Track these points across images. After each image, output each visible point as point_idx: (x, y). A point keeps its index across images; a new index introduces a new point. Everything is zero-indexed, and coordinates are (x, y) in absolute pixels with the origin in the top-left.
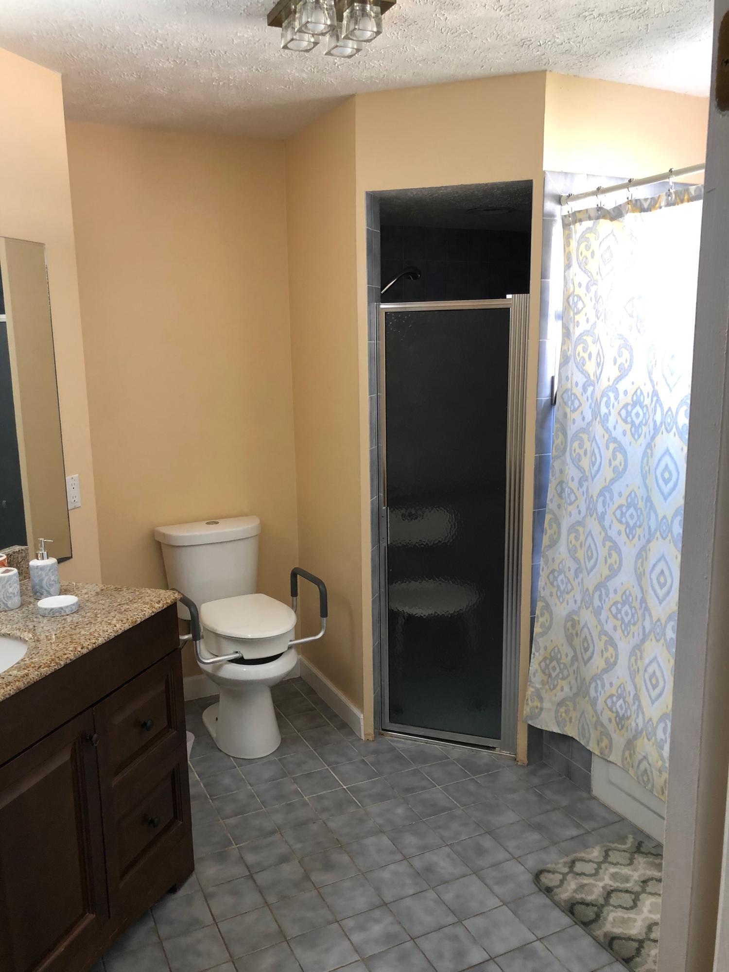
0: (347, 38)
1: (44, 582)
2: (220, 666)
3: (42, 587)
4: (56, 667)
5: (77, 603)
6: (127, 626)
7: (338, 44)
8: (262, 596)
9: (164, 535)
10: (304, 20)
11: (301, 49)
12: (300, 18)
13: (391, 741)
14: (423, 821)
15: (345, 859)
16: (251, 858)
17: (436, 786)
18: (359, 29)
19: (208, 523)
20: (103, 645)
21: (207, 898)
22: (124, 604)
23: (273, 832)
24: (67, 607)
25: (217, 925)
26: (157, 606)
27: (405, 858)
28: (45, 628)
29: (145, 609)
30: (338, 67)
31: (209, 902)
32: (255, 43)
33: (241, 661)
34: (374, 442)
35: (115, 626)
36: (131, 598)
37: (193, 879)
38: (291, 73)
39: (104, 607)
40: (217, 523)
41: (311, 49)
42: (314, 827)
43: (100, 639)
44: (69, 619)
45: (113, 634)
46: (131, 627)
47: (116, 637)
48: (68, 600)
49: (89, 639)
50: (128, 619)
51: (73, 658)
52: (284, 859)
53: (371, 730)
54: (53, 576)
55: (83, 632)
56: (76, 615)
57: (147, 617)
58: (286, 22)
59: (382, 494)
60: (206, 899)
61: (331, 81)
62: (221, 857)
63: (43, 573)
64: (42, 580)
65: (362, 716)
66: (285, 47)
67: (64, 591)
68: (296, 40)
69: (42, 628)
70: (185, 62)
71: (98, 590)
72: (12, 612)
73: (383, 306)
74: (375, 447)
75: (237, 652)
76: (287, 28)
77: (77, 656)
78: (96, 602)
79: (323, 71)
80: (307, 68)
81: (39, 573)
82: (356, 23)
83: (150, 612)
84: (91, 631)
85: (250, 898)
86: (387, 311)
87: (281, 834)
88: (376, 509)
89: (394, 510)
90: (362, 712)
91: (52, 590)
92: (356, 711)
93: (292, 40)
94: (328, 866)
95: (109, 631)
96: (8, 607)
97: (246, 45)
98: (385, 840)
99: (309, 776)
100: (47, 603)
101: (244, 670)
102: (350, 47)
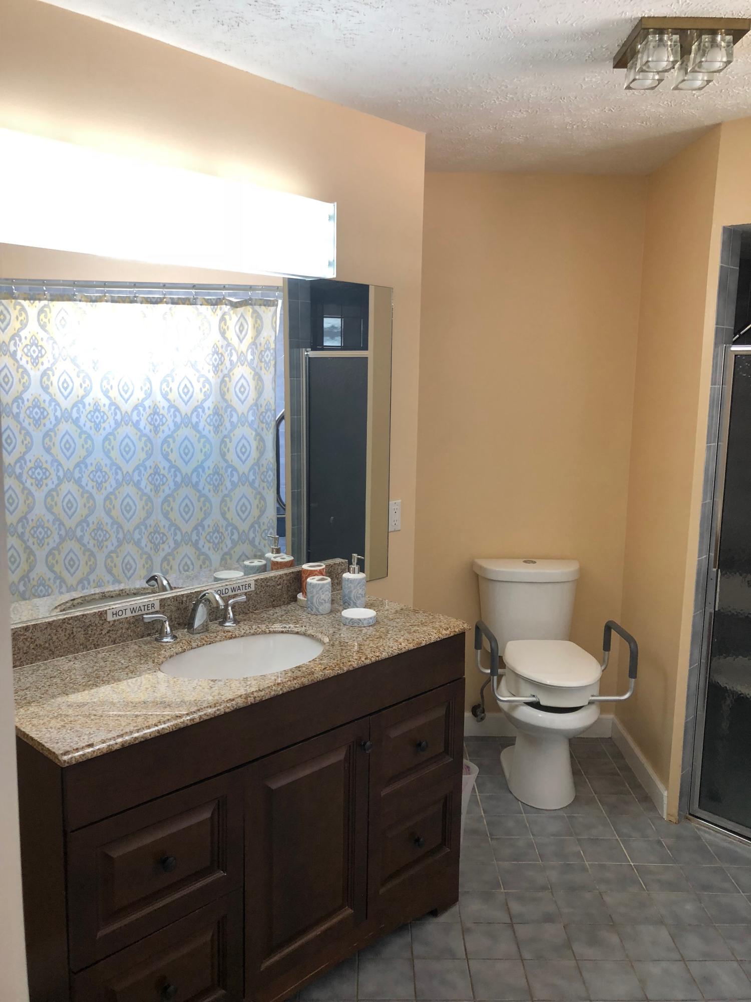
0: (693, 71)
1: (353, 594)
2: (517, 706)
3: (350, 598)
4: (339, 672)
5: (374, 617)
6: (411, 646)
7: (686, 78)
8: (572, 645)
9: (481, 567)
10: (645, 60)
11: (646, 87)
12: (642, 57)
13: (697, 828)
14: (715, 926)
15: (614, 939)
16: (515, 907)
17: (740, 893)
18: (706, 61)
19: (525, 562)
20: (386, 659)
21: (465, 931)
22: (415, 625)
23: (544, 888)
24: (365, 619)
25: (468, 962)
26: (444, 632)
27: (683, 959)
28: (342, 635)
29: (432, 633)
30: (697, 97)
31: (465, 936)
32: (604, 86)
33: (536, 705)
34: (709, 495)
35: (401, 644)
36: (424, 621)
37: (455, 909)
38: (646, 110)
39: (397, 625)
40: (535, 562)
41: (656, 86)
42: (588, 895)
43: (384, 653)
44: (365, 630)
45: (396, 651)
46: (415, 647)
47: (399, 655)
48: (368, 614)
49: (374, 652)
50: (414, 640)
51: (355, 666)
52: (549, 918)
53: (675, 811)
54: (361, 590)
55: (371, 645)
56: (371, 628)
57: (432, 641)
58: (631, 62)
59: (712, 554)
60: (463, 932)
61: (692, 113)
62: (487, 896)
63: (352, 586)
64: (350, 592)
65: (665, 794)
66: (628, 88)
67: (368, 606)
68: (639, 79)
69: (340, 634)
70: (537, 112)
71: (399, 609)
72: (321, 617)
73: (735, 348)
74: (709, 501)
75: (534, 696)
76: (631, 68)
77: (360, 665)
78: (392, 619)
79: (681, 103)
80: (663, 103)
81: (349, 585)
82: (703, 55)
83: (437, 637)
84: (379, 644)
85: (505, 946)
86: (737, 353)
87: (552, 892)
88: (704, 569)
89: (726, 574)
90: (667, 788)
91: (358, 602)
92: (660, 786)
93: (634, 80)
94: (594, 941)
95: (394, 648)
96: (319, 612)
97: (596, 88)
98: (664, 934)
99: (595, 841)
100: (350, 613)
101: (540, 716)
102: (700, 79)
